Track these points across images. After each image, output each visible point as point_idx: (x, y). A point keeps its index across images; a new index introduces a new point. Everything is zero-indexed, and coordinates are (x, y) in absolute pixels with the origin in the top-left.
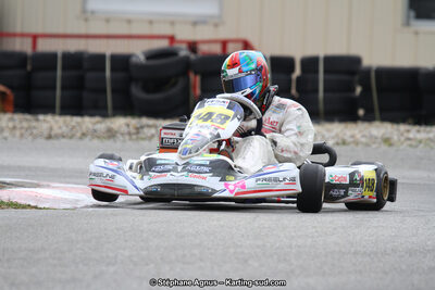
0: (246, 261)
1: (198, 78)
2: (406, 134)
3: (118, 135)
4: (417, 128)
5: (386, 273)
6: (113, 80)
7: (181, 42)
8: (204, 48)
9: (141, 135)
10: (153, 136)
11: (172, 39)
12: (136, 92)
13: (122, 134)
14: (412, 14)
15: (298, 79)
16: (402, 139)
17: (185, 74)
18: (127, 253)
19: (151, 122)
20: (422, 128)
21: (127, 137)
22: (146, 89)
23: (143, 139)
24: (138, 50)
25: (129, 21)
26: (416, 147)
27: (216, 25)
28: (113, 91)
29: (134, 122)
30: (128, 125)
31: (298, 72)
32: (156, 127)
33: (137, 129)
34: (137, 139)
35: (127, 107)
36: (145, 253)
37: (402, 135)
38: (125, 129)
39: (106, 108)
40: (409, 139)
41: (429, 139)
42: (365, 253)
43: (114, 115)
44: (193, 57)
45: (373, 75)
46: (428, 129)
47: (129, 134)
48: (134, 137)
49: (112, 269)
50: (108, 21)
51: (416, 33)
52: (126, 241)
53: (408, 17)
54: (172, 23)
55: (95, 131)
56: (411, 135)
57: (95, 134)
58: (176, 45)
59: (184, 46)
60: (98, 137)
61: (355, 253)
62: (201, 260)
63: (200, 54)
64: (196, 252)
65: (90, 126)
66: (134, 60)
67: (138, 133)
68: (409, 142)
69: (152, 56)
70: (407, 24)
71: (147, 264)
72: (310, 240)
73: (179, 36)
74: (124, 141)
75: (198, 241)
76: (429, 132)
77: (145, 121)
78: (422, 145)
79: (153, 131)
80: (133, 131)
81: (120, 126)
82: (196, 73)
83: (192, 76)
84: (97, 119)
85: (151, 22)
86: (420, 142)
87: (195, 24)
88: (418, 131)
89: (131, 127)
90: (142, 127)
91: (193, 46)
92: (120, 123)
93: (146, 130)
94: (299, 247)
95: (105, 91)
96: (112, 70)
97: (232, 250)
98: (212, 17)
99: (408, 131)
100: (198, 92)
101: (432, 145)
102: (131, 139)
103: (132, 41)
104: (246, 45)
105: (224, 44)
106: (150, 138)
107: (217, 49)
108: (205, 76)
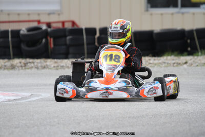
0: (79, 123)
1: (52, 40)
2: (149, 61)
3: (16, 67)
4: (154, 58)
5: (144, 126)
6: (13, 42)
7: (43, 23)
8: (54, 25)
9: (27, 67)
10: (32, 67)
11: (39, 22)
12: (24, 47)
13: (18, 67)
14: (149, 6)
15: (98, 38)
16: (147, 63)
18: (24, 122)
19: (31, 60)
20: (156, 58)
21: (20, 68)
22: (28, 46)
23: (28, 69)
24: (23, 29)
25: (19, 14)
26: (154, 67)
27: (59, 14)
28: (13, 47)
29: (23, 61)
30: (20, 63)
31: (98, 35)
32: (34, 63)
33: (25, 64)
34: (25, 69)
35: (19, 54)
36: (32, 122)
37: (147, 62)
38: (19, 65)
39: (10, 55)
40: (150, 63)
41: (160, 63)
42: (134, 117)
43: (14, 58)
46: (159, 58)
47: (21, 66)
48: (24, 68)
50: (9, 14)
51: (151, 14)
52: (23, 117)
53: (147, 7)
54: (39, 14)
55: (5, 66)
56: (151, 62)
57: (5, 68)
59: (45, 25)
60: (7, 69)
61: (129, 117)
62: (59, 124)
63: (52, 29)
64: (56, 120)
65: (3, 64)
66: (22, 32)
67: (25, 66)
68: (150, 65)
69: (29, 30)
70: (147, 10)
71: (34, 127)
72: (108, 112)
73: (42, 20)
74: (19, 70)
75: (56, 115)
76: (159, 60)
77: (28, 60)
78: (156, 66)
79: (32, 65)
80: (23, 65)
81: (17, 63)
82: (51, 37)
83: (49, 38)
84: (6, 60)
85: (29, 14)
86: (156, 64)
87: (49, 14)
88: (155, 60)
89: (22, 63)
90: (27, 63)
91: (49, 25)
92: (16, 61)
93: (29, 64)
94: (103, 115)
95: (9, 47)
96: (12, 37)
97: (72, 118)
98: (57, 11)
99: (150, 60)
100: (52, 46)
101: (161, 65)
102: (22, 69)
103: (21, 24)
104: (73, 23)
105: (63, 23)
106: (31, 68)
107: (60, 25)
108: (55, 38)
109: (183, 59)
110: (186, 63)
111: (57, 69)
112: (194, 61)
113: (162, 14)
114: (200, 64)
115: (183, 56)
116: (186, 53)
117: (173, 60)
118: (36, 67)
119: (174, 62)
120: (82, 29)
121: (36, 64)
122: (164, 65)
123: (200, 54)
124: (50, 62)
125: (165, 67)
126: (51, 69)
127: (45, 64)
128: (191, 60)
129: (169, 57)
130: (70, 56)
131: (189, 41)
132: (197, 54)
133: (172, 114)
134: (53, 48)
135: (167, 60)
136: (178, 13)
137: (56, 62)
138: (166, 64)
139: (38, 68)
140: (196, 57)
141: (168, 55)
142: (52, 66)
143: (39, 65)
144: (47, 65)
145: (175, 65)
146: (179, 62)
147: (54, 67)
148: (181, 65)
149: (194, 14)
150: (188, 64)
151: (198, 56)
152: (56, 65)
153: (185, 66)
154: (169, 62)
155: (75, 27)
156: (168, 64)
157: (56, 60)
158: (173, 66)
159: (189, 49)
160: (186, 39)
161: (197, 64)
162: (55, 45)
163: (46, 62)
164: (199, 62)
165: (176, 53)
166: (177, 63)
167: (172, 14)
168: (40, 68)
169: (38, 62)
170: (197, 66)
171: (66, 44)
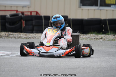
0: (39, 71)
1: (24, 22)
3: (3, 37)
4: (83, 35)
7: (19, 12)
8: (25, 14)
9: (9, 37)
11: (17, 11)
13: (4, 37)
14: (81, 4)
17: (20, 20)
19: (12, 33)
20: (84, 35)
21: (5, 37)
23: (10, 38)
24: (8, 14)
25: (5, 6)
26: (83, 40)
27: (29, 7)
28: (1, 25)
29: (7, 33)
30: (5, 34)
31: (51, 20)
32: (13, 35)
33: (8, 35)
34: (8, 38)
35: (4, 29)
40: (81, 38)
41: (86, 38)
43: (1, 32)
44: (23, 16)
45: (71, 21)
46: (86, 35)
47: (6, 36)
48: (7, 37)
49: (4, 73)
51: (82, 10)
53: (80, 5)
54: (17, 7)
58: (18, 13)
59: (20, 13)
61: (69, 68)
63: (24, 15)
66: (7, 16)
67: (8, 36)
69: (11, 16)
70: (80, 7)
71: (13, 72)
73: (19, 10)
74: (4, 39)
76: (86, 36)
77: (10, 33)
78: (84, 39)
79: (12, 36)
80: (7, 36)
81: (3, 35)
82: (23, 20)
85: (11, 7)
86: (84, 38)
87: (23, 7)
88: (83, 36)
89: (6, 35)
90: (9, 35)
91: (23, 13)
93: (10, 35)
94: (54, 67)
96: (1, 19)
98: (28, 5)
99: (80, 36)
100: (24, 25)
101: (87, 39)
102: (6, 38)
103: (6, 12)
104: (37, 13)
105: (31, 12)
106: (12, 38)
107: (29, 14)
108: (26, 21)
109: (100, 36)
110: (101, 38)
111: (26, 39)
112: (106, 38)
113: (88, 10)
114: (109, 39)
115: (100, 34)
116: (101, 33)
117: (94, 36)
118: (14, 37)
119: (94, 37)
120: (42, 17)
121: (14, 35)
122: (89, 39)
123: (110, 33)
124: (23, 34)
125: (89, 40)
126: (23, 38)
127: (20, 36)
128: (104, 37)
129: (92, 35)
130: (34, 31)
131: (103, 26)
132: (108, 34)
133: (93, 68)
134: (25, 27)
135: (90, 36)
136: (98, 9)
137: (26, 35)
138: (90, 39)
139: (15, 38)
140: (107, 35)
141: (91, 34)
142: (24, 37)
143: (16, 36)
144: (21, 36)
145: (95, 39)
146: (98, 38)
147: (25, 37)
148: (99, 40)
149: (107, 10)
150: (103, 39)
151: (108, 35)
152: (26, 36)
153: (101, 40)
154: (92, 38)
155: (38, 15)
156: (91, 38)
157: (26, 34)
158: (94, 40)
159: (104, 30)
160: (102, 24)
161: (108, 39)
162: (25, 25)
163: (20, 34)
164: (109, 38)
165: (96, 32)
166: (96, 38)
167: (94, 10)
168: (17, 38)
169: (16, 34)
170: (108, 40)
171: (32, 25)
